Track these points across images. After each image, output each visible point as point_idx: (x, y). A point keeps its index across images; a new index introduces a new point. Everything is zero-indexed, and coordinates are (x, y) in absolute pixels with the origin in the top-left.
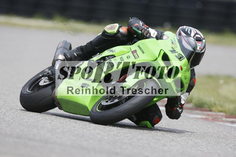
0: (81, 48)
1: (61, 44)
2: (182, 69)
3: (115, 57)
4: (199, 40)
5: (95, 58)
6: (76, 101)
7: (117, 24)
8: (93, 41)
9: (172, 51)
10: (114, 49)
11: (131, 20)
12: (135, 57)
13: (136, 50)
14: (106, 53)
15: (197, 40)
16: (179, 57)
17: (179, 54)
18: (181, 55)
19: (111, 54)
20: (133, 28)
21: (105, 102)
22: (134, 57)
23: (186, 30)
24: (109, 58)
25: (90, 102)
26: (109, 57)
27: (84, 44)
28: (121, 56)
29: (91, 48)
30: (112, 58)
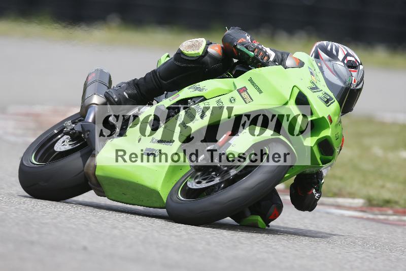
0: (135, 84)
1: (94, 75)
2: (331, 121)
3: (205, 99)
4: (352, 66)
5: (167, 102)
6: (135, 180)
7: (203, 39)
8: (157, 70)
9: (312, 89)
10: (202, 84)
11: (228, 31)
12: (245, 101)
13: (245, 87)
14: (186, 92)
15: (349, 67)
16: (326, 100)
17: (325, 93)
18: (327, 94)
19: (197, 93)
20: (239, 47)
21: (194, 184)
22: (244, 99)
23: (329, 48)
24: (194, 102)
25: (163, 183)
26: (193, 100)
27: (140, 74)
28: (218, 98)
29: (155, 84)
30: (201, 101)
